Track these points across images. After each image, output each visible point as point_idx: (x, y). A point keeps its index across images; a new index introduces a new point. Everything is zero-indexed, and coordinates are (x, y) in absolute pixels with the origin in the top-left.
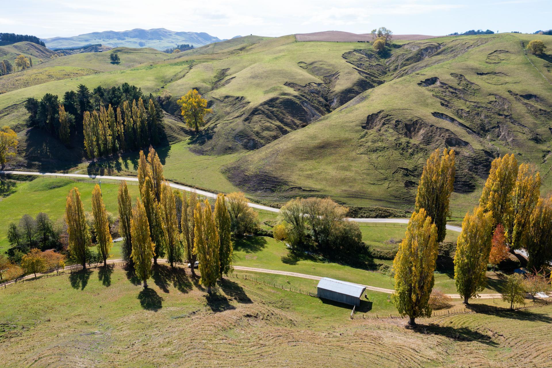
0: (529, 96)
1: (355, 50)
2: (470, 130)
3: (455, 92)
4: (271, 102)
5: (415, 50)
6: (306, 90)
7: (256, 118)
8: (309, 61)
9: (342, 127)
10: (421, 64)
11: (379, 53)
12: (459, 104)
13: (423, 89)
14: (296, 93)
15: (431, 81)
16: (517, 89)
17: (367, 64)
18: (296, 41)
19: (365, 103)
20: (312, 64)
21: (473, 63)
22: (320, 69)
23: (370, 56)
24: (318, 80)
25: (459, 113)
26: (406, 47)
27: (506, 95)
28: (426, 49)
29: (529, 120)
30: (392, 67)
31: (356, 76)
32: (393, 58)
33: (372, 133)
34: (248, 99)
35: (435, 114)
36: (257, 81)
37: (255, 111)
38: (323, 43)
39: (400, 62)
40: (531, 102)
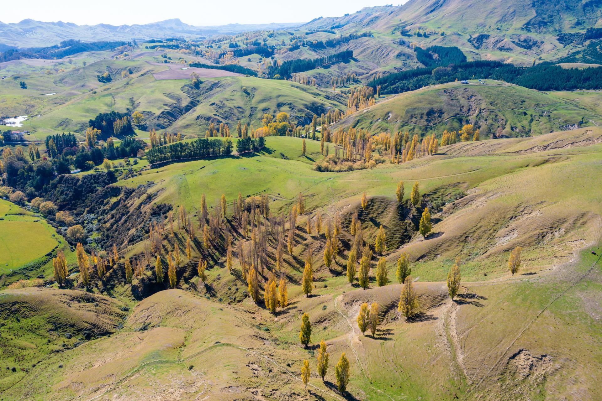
0: (239, 107)
1: (185, 86)
2: (223, 118)
3: (220, 107)
4: (163, 113)
5: (210, 85)
6: (172, 106)
7: (160, 119)
8: (168, 92)
9: (191, 120)
10: (212, 92)
11: (195, 86)
12: (221, 111)
13: (211, 107)
14: (169, 109)
15: (213, 104)
16: (236, 105)
17: (191, 92)
18: (156, 80)
19: (195, 113)
20: (169, 94)
21: (226, 96)
22: (173, 97)
23: (191, 88)
24: (174, 102)
25: (220, 114)
26: (206, 82)
27: (233, 107)
28: (214, 85)
29: (237, 114)
30: (202, 93)
31: (189, 100)
32: (201, 89)
33: (199, 121)
34: (153, 112)
35: (215, 115)
36: (152, 104)
37: (159, 117)
38: (169, 81)
39: (204, 91)
40: (239, 109)
